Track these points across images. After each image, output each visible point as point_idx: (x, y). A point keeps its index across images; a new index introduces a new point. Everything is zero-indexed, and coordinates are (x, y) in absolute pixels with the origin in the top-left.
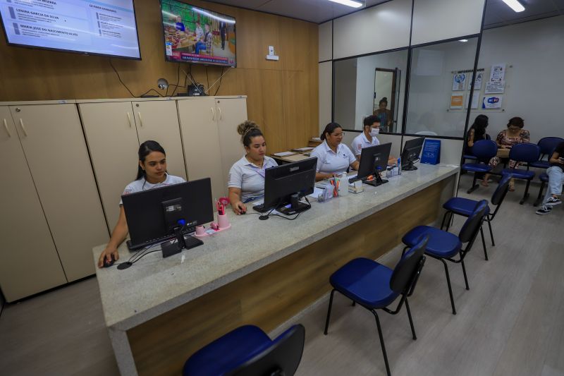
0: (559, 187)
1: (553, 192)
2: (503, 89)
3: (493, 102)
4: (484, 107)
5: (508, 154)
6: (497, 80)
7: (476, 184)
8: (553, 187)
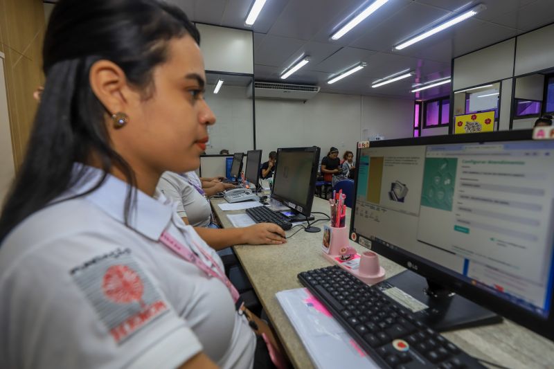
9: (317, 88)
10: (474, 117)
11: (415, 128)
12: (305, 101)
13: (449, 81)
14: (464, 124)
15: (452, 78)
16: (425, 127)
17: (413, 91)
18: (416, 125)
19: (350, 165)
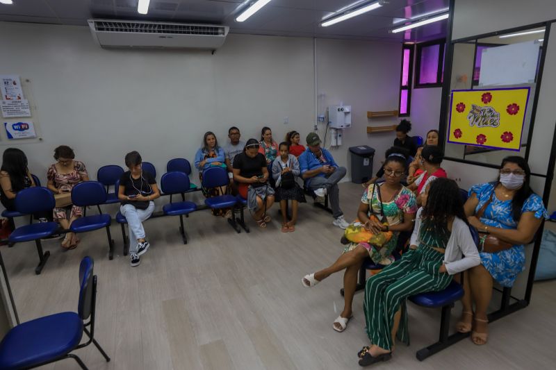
0: (140, 228)
1: (138, 237)
2: (28, 111)
3: (21, 129)
4: (10, 136)
5: (70, 200)
6: (15, 99)
7: (44, 252)
8: (135, 230)
9: (223, 29)
10: (487, 98)
11: (403, 88)
12: (213, 51)
13: (446, 16)
14: (468, 109)
15: (451, 12)
16: (418, 85)
17: (395, 31)
18: (404, 83)
19: (283, 165)
